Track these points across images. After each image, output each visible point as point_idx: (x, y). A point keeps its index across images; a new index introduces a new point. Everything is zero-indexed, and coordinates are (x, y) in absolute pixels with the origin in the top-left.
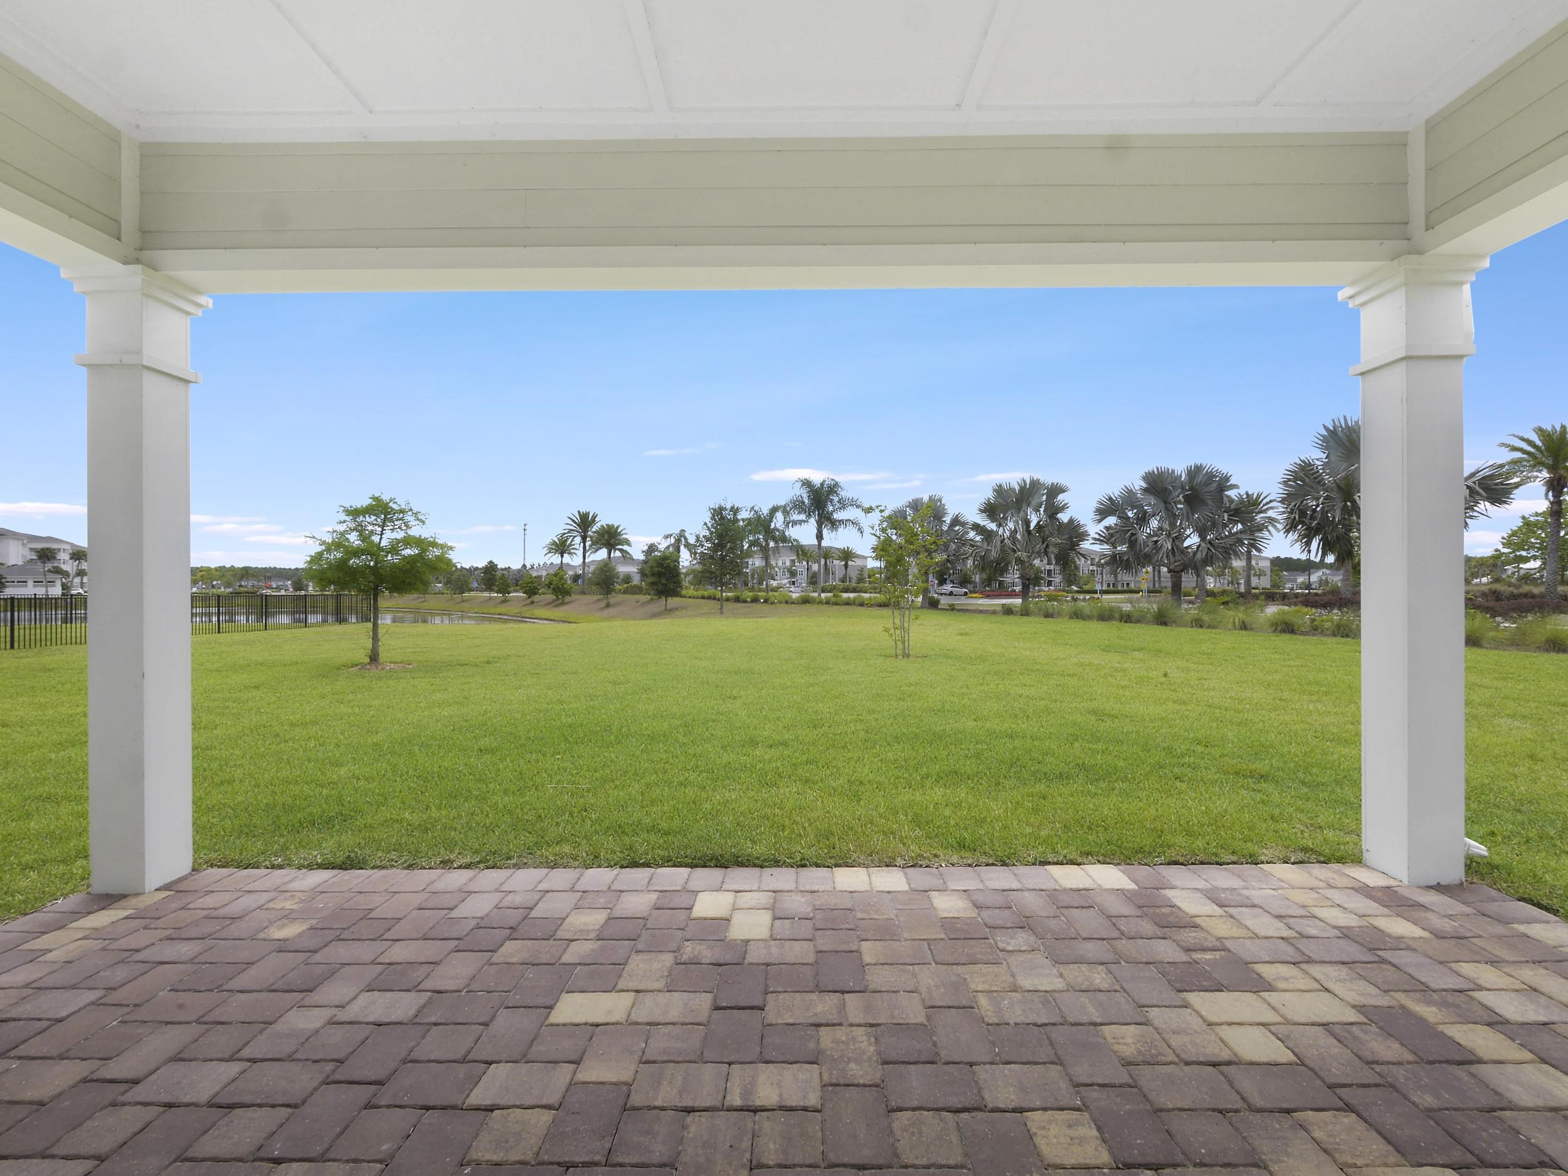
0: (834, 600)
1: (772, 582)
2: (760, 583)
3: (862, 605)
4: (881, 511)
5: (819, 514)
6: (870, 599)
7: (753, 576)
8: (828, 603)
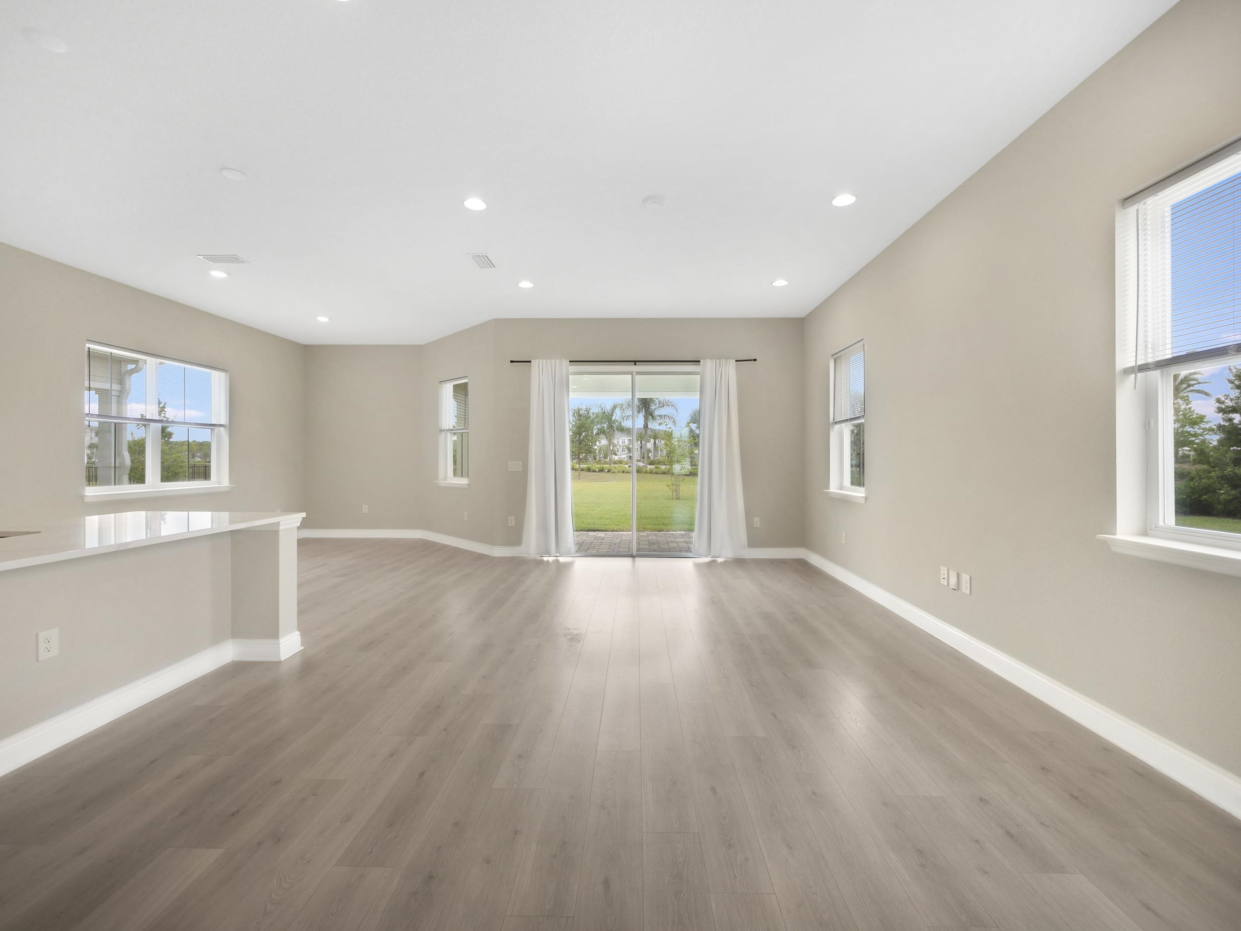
0: (655, 470)
1: (614, 456)
2: (605, 457)
5: (645, 410)
7: (600, 451)
8: (651, 473)
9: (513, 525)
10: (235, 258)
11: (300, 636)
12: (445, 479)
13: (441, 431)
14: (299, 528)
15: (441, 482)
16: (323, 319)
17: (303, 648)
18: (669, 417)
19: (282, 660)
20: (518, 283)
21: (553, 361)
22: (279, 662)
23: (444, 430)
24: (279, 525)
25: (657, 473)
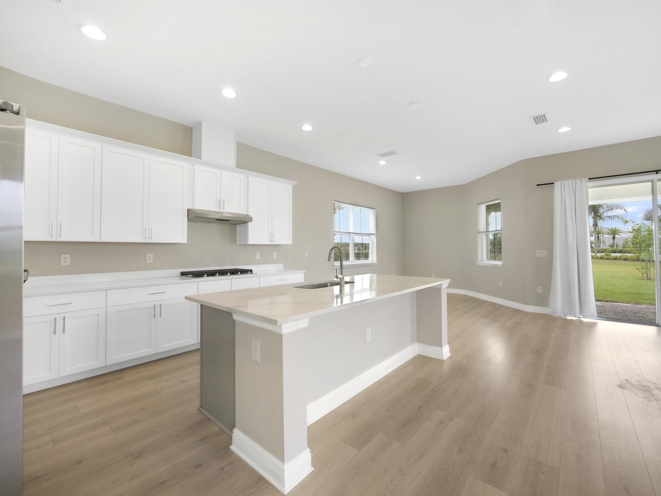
0: (607, 257)
3: (626, 259)
4: (633, 222)
6: (632, 257)
8: (602, 258)
9: (541, 292)
10: (393, 152)
11: (449, 347)
12: (482, 261)
13: (479, 232)
14: (447, 287)
15: (479, 263)
16: (418, 178)
17: (450, 354)
18: (618, 217)
19: (445, 359)
20: (557, 130)
21: (574, 181)
22: (443, 360)
23: (481, 232)
24: (442, 285)
25: (608, 259)
